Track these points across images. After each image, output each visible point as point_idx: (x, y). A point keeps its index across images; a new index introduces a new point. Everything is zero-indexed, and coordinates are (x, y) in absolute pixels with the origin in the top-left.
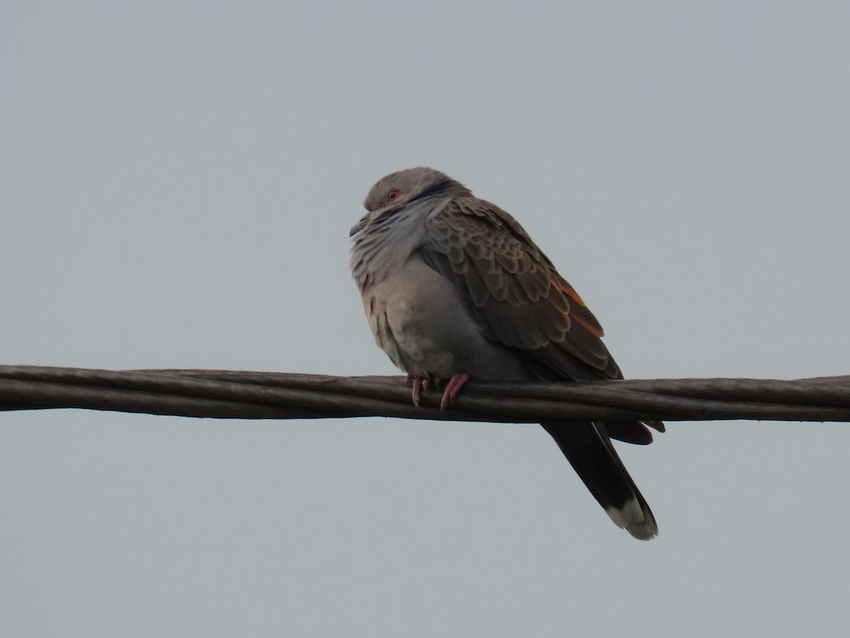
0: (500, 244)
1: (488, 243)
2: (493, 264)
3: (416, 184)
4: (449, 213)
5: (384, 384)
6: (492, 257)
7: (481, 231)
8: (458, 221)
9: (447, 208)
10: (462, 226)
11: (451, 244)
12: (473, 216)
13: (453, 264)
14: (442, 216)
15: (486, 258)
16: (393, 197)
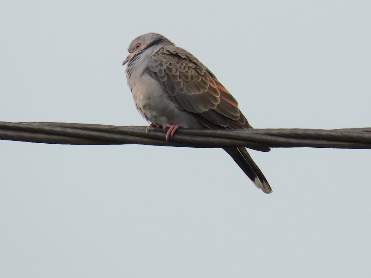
0: (183, 67)
1: (176, 66)
2: (178, 77)
3: (148, 40)
4: (159, 53)
5: (139, 129)
6: (178, 74)
7: (173, 61)
8: (163, 57)
9: (159, 51)
10: (165, 59)
11: (159, 67)
12: (171, 54)
13: (160, 77)
14: (156, 54)
15: (175, 74)
16: (138, 46)
